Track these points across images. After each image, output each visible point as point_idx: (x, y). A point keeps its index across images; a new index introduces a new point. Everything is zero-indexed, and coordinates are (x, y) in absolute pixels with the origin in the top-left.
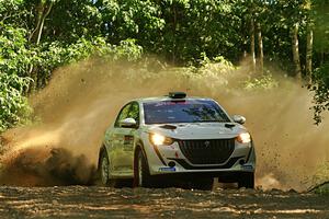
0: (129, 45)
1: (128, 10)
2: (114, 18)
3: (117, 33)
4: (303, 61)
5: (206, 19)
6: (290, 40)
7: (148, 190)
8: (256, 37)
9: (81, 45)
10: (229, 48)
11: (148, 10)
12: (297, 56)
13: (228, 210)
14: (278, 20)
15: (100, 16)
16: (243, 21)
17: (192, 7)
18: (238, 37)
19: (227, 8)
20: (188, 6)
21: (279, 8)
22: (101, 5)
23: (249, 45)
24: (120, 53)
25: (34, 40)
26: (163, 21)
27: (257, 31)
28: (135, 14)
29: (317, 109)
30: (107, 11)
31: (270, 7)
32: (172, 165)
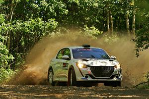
0: (52, 21)
1: (51, 6)
2: (45, 9)
3: (47, 16)
4: (131, 29)
5: (87, 10)
6: (125, 19)
7: (61, 87)
8: (110, 18)
9: (30, 22)
10: (97, 23)
11: (60, 6)
12: (128, 26)
13: (97, 96)
14: (119, 10)
15: (39, 8)
16: (104, 11)
17: (81, 4)
18: (102, 18)
19: (96, 5)
20: (79, 4)
21: (120, 4)
22: (40, 4)
23: (106, 21)
24: (48, 25)
25: (9, 19)
26: (67, 11)
27: (110, 15)
28: (55, 8)
29: (137, 50)
30: (42, 6)
31: (116, 4)
32: (87, 77)
